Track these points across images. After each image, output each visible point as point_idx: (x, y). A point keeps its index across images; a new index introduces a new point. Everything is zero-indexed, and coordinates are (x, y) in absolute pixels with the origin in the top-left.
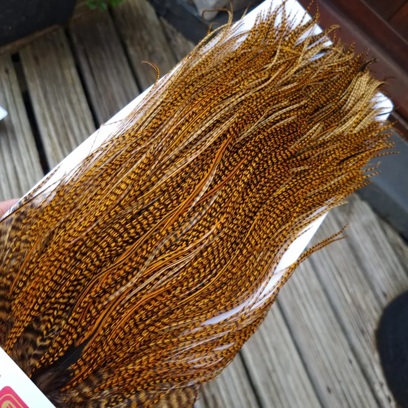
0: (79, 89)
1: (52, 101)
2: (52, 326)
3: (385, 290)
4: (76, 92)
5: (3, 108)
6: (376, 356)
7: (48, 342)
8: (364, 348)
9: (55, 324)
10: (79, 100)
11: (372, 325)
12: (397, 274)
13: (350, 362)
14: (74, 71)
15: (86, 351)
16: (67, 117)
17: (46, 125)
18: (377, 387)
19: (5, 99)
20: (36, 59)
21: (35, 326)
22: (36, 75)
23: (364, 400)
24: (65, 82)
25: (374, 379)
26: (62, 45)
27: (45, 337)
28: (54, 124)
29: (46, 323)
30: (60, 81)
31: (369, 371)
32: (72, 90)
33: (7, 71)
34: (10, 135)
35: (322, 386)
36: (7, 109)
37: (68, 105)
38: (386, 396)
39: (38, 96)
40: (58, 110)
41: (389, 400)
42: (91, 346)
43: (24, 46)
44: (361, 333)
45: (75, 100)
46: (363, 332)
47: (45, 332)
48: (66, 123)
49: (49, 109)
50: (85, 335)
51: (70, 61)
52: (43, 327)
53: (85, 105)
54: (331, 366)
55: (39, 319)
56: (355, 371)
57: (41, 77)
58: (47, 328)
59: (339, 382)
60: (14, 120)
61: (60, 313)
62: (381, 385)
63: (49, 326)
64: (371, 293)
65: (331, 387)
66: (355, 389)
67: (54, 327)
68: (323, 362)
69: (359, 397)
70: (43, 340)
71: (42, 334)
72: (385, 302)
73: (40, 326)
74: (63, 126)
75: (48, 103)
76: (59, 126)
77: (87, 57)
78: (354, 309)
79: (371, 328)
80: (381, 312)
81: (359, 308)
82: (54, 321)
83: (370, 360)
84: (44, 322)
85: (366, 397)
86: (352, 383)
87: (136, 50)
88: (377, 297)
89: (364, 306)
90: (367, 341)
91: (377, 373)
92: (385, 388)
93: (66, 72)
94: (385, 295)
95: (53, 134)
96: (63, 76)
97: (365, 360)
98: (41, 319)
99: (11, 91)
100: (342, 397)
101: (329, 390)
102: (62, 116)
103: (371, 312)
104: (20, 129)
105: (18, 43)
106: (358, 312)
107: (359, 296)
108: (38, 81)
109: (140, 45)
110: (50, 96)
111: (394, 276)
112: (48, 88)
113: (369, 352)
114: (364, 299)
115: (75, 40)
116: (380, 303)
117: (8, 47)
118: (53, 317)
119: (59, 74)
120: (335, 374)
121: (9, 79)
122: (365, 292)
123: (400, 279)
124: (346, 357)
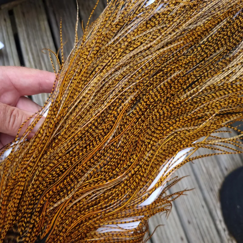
0: (49, 34)
1: (32, 40)
2: (25, 229)
3: (227, 166)
4: (47, 36)
5: (2, 42)
6: (218, 205)
7: (24, 239)
8: (212, 199)
9: (27, 227)
10: (48, 40)
11: (217, 186)
12: (235, 157)
13: (203, 207)
14: (46, 23)
15: (48, 241)
16: (41, 50)
17: (28, 54)
18: (218, 222)
19: (3, 37)
20: (23, 14)
21: (14, 230)
22: (23, 24)
23: (210, 229)
24: (40, 29)
25: (216, 218)
26: (40, 7)
27: (21, 236)
28: (33, 54)
29: (21, 227)
30: (38, 28)
31: (214, 213)
32: (44, 34)
33: (5, 20)
34: (5, 59)
35: (185, 220)
36: (4, 43)
37: (41, 44)
38: (223, 228)
39: (24, 36)
40: (35, 45)
41: (224, 230)
42: (51, 237)
43: (16, 6)
44: (210, 190)
45: (46, 40)
46: (211, 190)
47: (21, 233)
48: (40, 54)
49: (30, 45)
50: (46, 231)
51: (44, 17)
52: (19, 230)
53: (52, 44)
54: (192, 209)
55: (16, 225)
56: (205, 212)
57: (26, 26)
58: (22, 230)
59: (196, 218)
60: (8, 50)
61: (28, 219)
62: (220, 221)
63: (23, 229)
64: (218, 168)
65: (190, 220)
66: (205, 222)
67: (26, 229)
68: (187, 206)
69: (207, 227)
70: (21, 238)
71: (19, 234)
72: (226, 173)
73: (17, 230)
74: (38, 56)
75: (29, 41)
76: (35, 55)
77: (55, 15)
78: (207, 176)
79: (217, 188)
80: (223, 179)
81: (210, 176)
82: (26, 225)
83: (215, 206)
84: (20, 226)
85: (211, 227)
86: (203, 219)
87: (85, 13)
88: (222, 170)
89: (213, 175)
90: (214, 195)
91: (218, 214)
92: (223, 223)
93: (42, 23)
94: (226, 169)
95: (32, 60)
96: (40, 25)
97: (212, 206)
98: (18, 225)
99: (7, 32)
100: (196, 227)
101: (189, 222)
102: (37, 50)
103: (217, 179)
104: (11, 55)
105: (13, 3)
106: (210, 178)
107: (211, 169)
108: (24, 28)
109: (88, 10)
110: (31, 37)
111: (233, 159)
112: (30, 33)
113: (215, 201)
114: (214, 170)
115: (48, 4)
116: (223, 174)
117: (7, 6)
118: (25, 223)
119: (37, 24)
120: (193, 213)
121: (6, 25)
122: (215, 167)
123: (236, 160)
124: (200, 204)
